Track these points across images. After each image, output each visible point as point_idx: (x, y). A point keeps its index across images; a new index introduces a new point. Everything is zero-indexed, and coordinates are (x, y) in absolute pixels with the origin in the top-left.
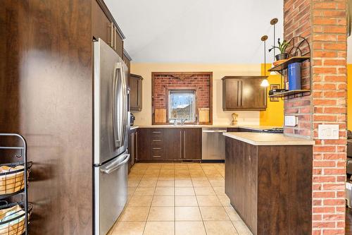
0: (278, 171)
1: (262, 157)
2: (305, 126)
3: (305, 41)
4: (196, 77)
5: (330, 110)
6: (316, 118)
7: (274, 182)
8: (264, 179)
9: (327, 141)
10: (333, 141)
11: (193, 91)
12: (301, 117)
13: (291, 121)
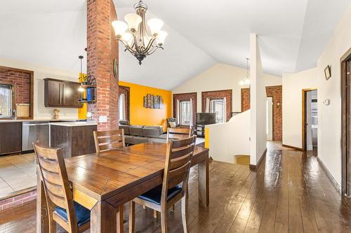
0: (82, 138)
1: (74, 132)
2: (95, 117)
3: (95, 79)
4: (13, 72)
5: (104, 110)
6: (98, 113)
7: (80, 143)
8: (75, 143)
9: (103, 123)
10: (105, 123)
11: (9, 86)
12: (93, 113)
13: (89, 114)
